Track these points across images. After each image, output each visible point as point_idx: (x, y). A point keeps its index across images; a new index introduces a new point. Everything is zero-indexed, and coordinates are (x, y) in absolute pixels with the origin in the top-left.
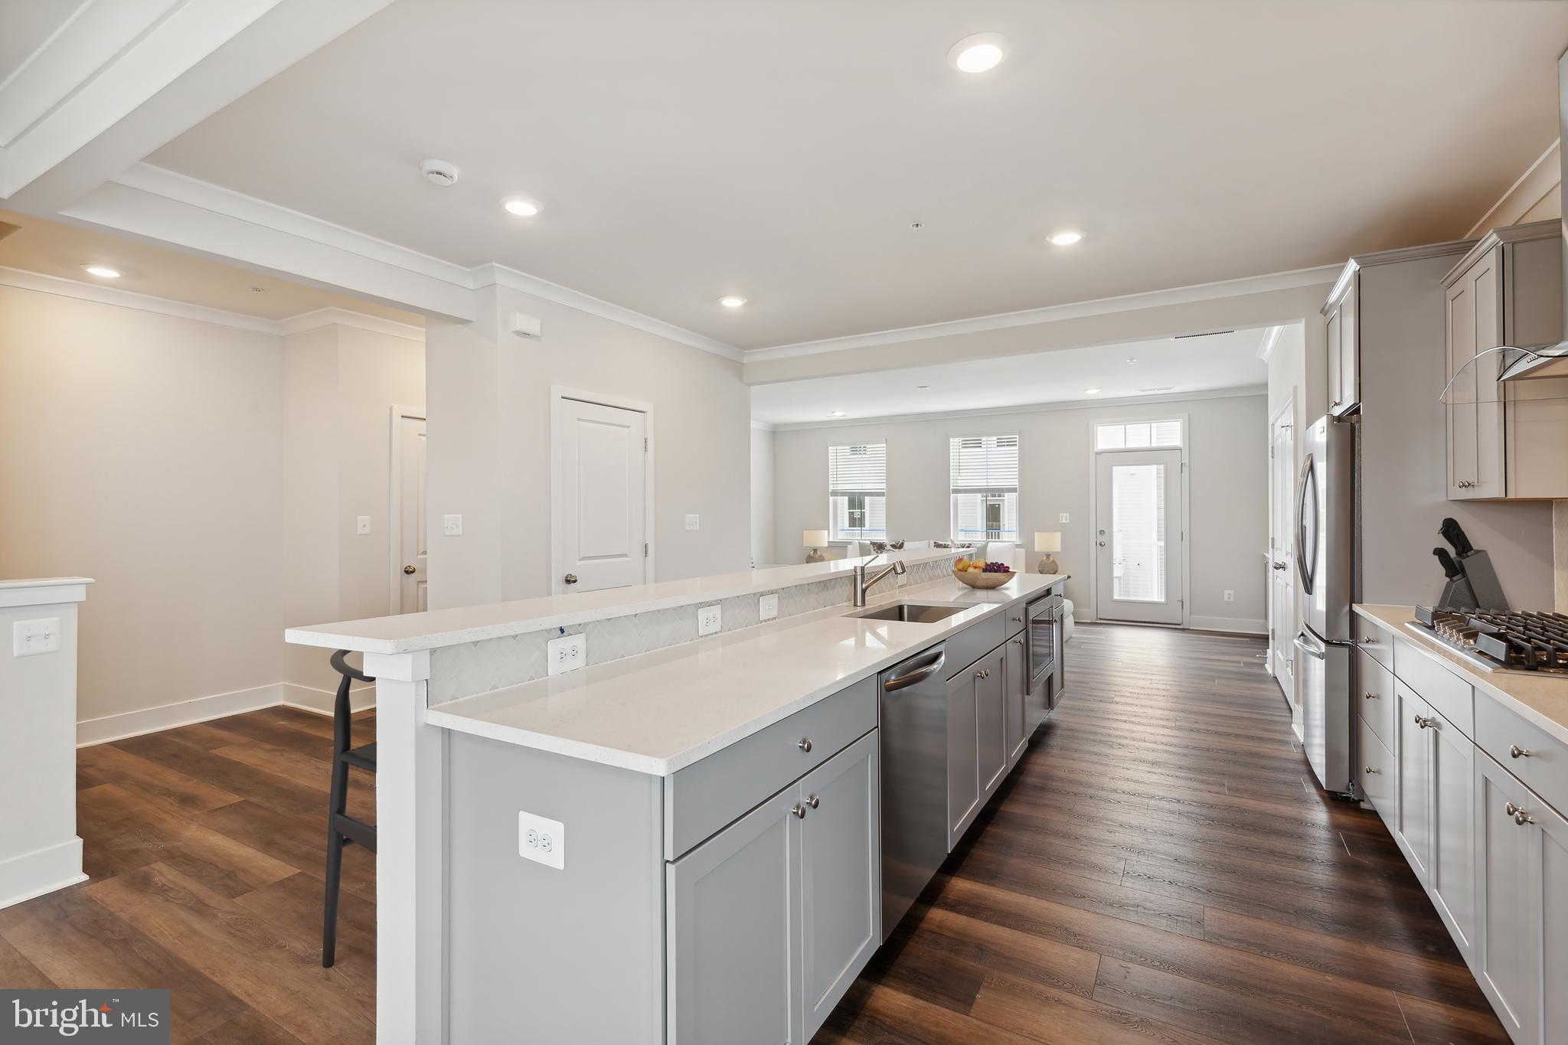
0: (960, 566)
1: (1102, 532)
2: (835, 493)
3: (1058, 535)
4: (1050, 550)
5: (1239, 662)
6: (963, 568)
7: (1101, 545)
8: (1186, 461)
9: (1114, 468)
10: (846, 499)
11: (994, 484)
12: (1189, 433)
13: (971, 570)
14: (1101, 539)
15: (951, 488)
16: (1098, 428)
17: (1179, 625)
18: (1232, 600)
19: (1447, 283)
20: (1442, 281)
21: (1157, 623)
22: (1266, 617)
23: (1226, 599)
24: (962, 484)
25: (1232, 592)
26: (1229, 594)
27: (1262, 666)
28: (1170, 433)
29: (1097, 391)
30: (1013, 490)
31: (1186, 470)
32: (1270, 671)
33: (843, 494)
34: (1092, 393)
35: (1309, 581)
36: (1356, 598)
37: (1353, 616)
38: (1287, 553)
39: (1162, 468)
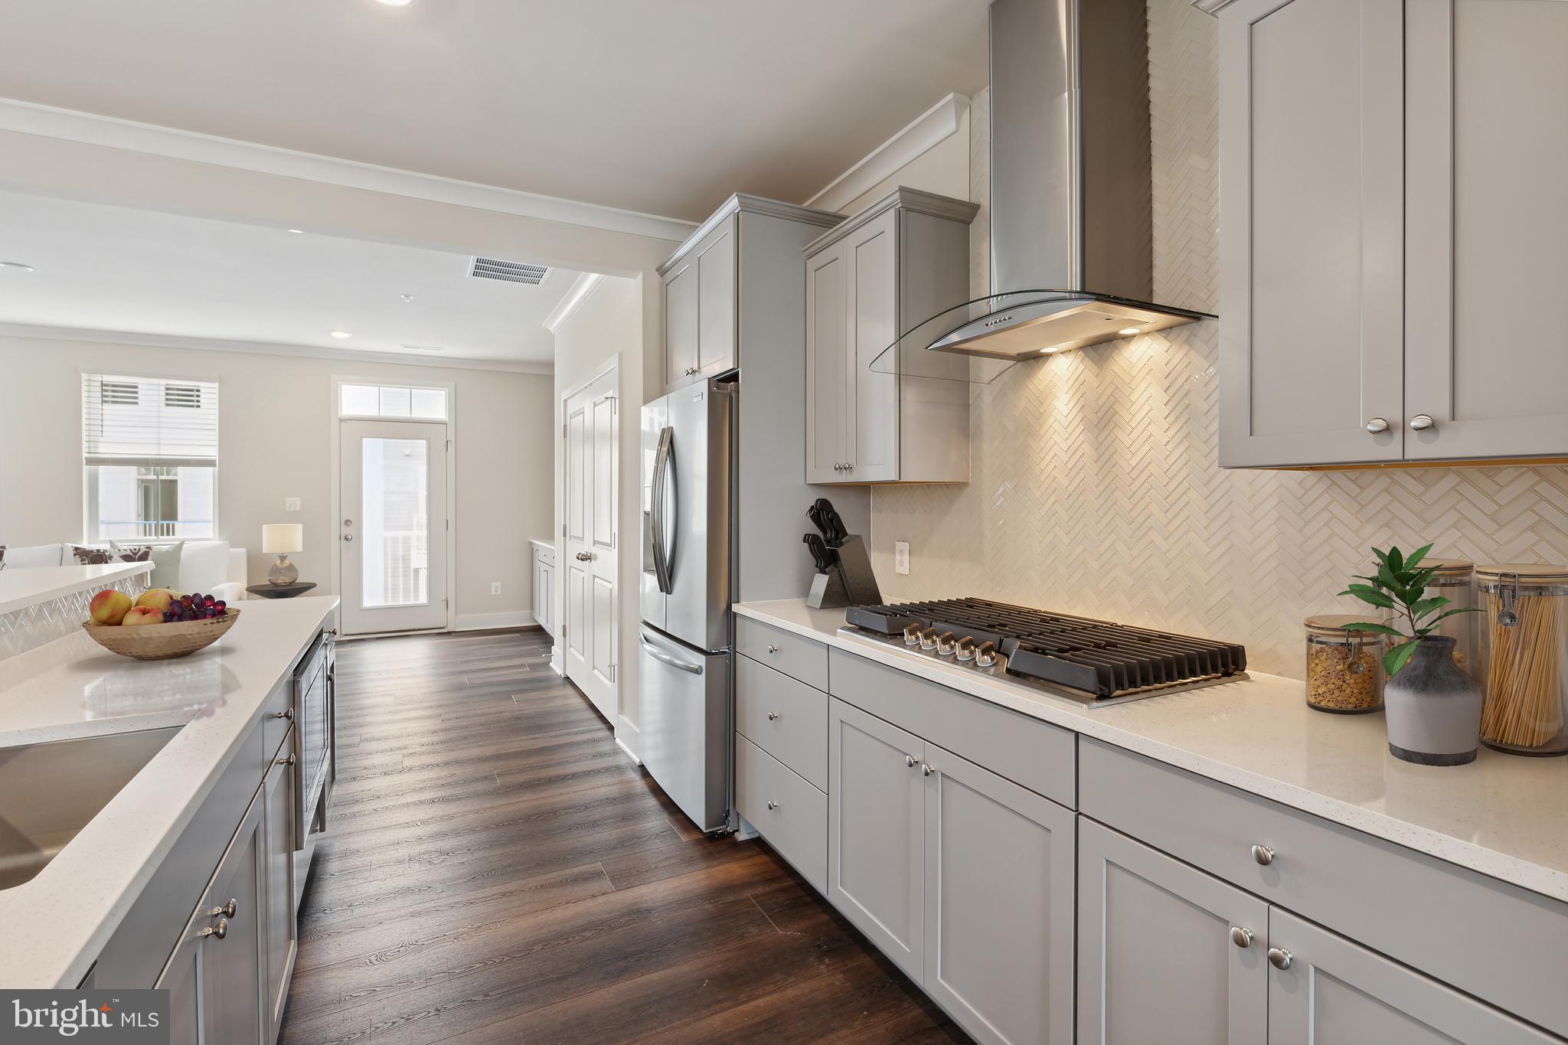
0: (104, 613)
1: (348, 522)
4: (285, 551)
5: (523, 666)
6: (112, 616)
7: (346, 539)
8: (451, 437)
9: (364, 440)
11: (168, 452)
12: (455, 404)
13: (131, 619)
14: (345, 531)
15: (85, 457)
16: (343, 386)
17: (444, 628)
18: (499, 593)
19: (807, 253)
20: (803, 249)
21: (419, 630)
22: (532, 607)
23: (493, 592)
24: (105, 450)
25: (499, 584)
26: (496, 587)
27: (546, 665)
28: (433, 404)
29: (347, 335)
30: (210, 463)
31: (451, 447)
32: (559, 671)
34: (340, 337)
35: (667, 579)
36: (733, 596)
37: (731, 618)
38: (595, 542)
39: (424, 444)
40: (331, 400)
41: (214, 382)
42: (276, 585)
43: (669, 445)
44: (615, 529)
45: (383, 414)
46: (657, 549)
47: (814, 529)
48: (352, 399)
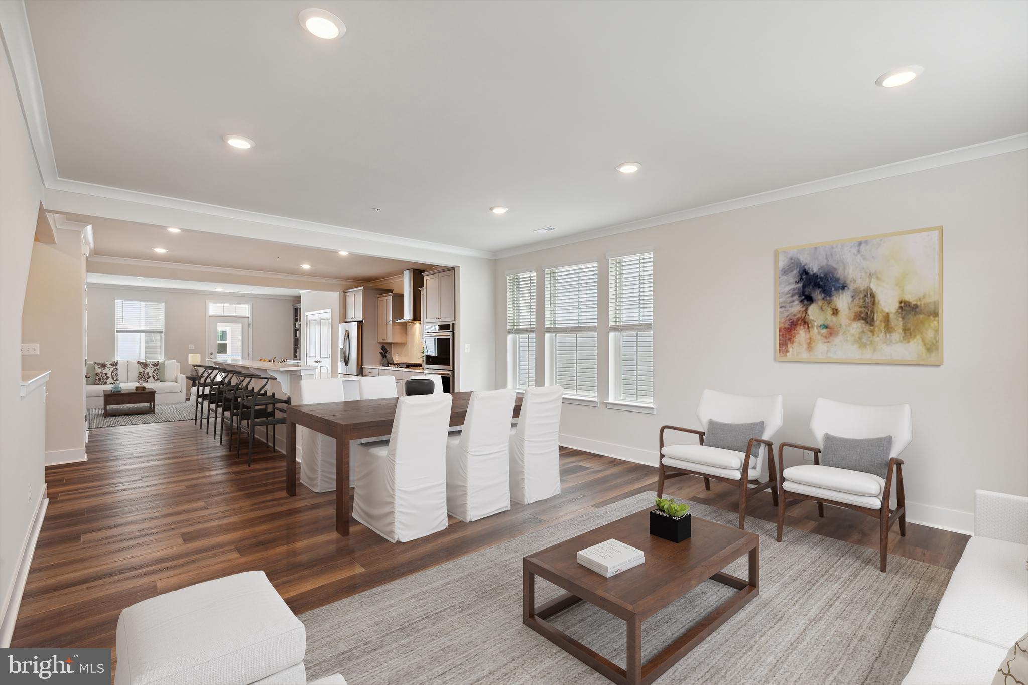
1: (212, 354)
3: (199, 356)
4: (195, 364)
8: (251, 322)
12: (253, 311)
14: (211, 356)
16: (211, 304)
20: (377, 296)
28: (244, 310)
30: (161, 332)
31: (251, 326)
35: (347, 362)
36: (362, 364)
37: (362, 369)
38: (321, 357)
39: (240, 325)
40: (206, 309)
41: (163, 302)
42: (192, 376)
43: (347, 335)
44: (330, 353)
45: (225, 314)
46: (345, 357)
47: (382, 351)
48: (214, 308)
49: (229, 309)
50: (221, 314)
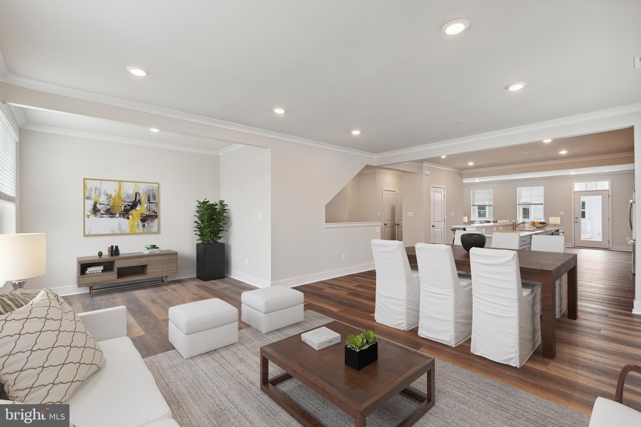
1: (577, 218)
2: (473, 205)
3: (559, 218)
4: (556, 223)
7: (576, 222)
8: (610, 194)
9: (582, 197)
10: (477, 207)
11: (534, 202)
12: (612, 185)
13: (536, 224)
14: (576, 220)
15: (518, 204)
16: (575, 184)
17: (608, 249)
21: (599, 248)
24: (521, 202)
28: (604, 185)
29: (575, 172)
31: (610, 197)
33: (476, 205)
34: (573, 173)
39: (601, 197)
40: (572, 187)
41: (542, 186)
45: (588, 190)
48: (578, 187)
49: (592, 186)
50: (585, 190)
